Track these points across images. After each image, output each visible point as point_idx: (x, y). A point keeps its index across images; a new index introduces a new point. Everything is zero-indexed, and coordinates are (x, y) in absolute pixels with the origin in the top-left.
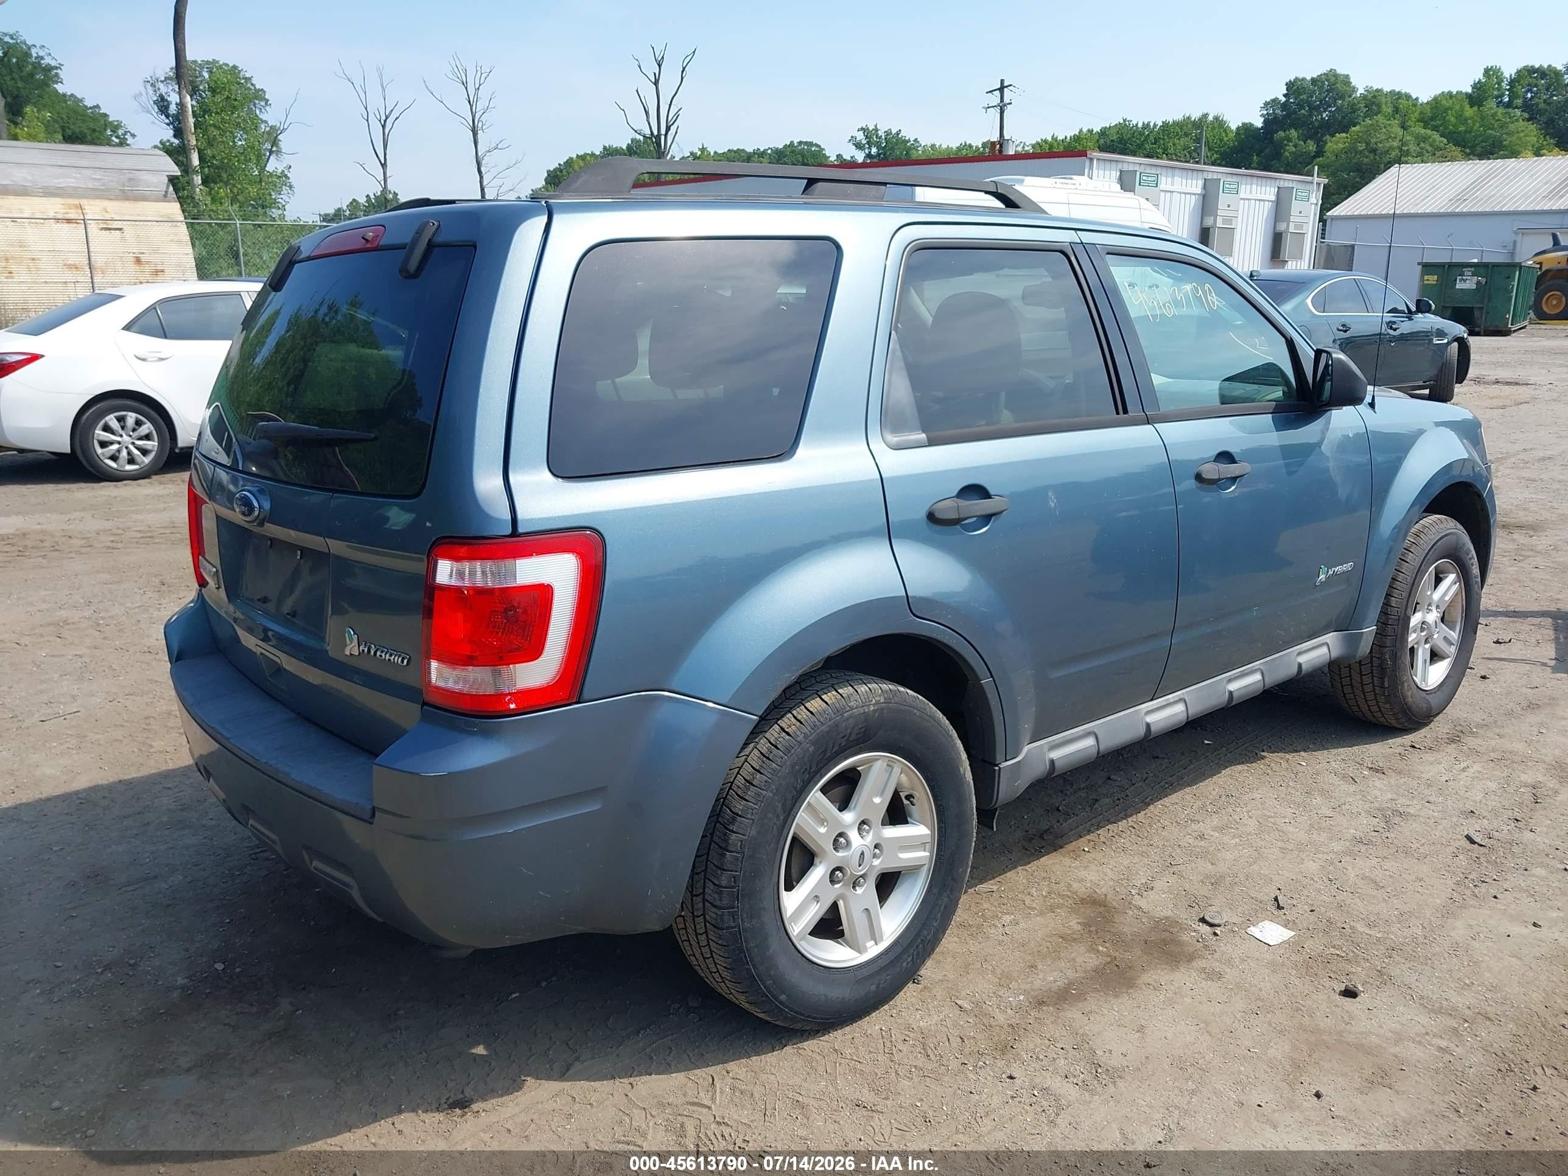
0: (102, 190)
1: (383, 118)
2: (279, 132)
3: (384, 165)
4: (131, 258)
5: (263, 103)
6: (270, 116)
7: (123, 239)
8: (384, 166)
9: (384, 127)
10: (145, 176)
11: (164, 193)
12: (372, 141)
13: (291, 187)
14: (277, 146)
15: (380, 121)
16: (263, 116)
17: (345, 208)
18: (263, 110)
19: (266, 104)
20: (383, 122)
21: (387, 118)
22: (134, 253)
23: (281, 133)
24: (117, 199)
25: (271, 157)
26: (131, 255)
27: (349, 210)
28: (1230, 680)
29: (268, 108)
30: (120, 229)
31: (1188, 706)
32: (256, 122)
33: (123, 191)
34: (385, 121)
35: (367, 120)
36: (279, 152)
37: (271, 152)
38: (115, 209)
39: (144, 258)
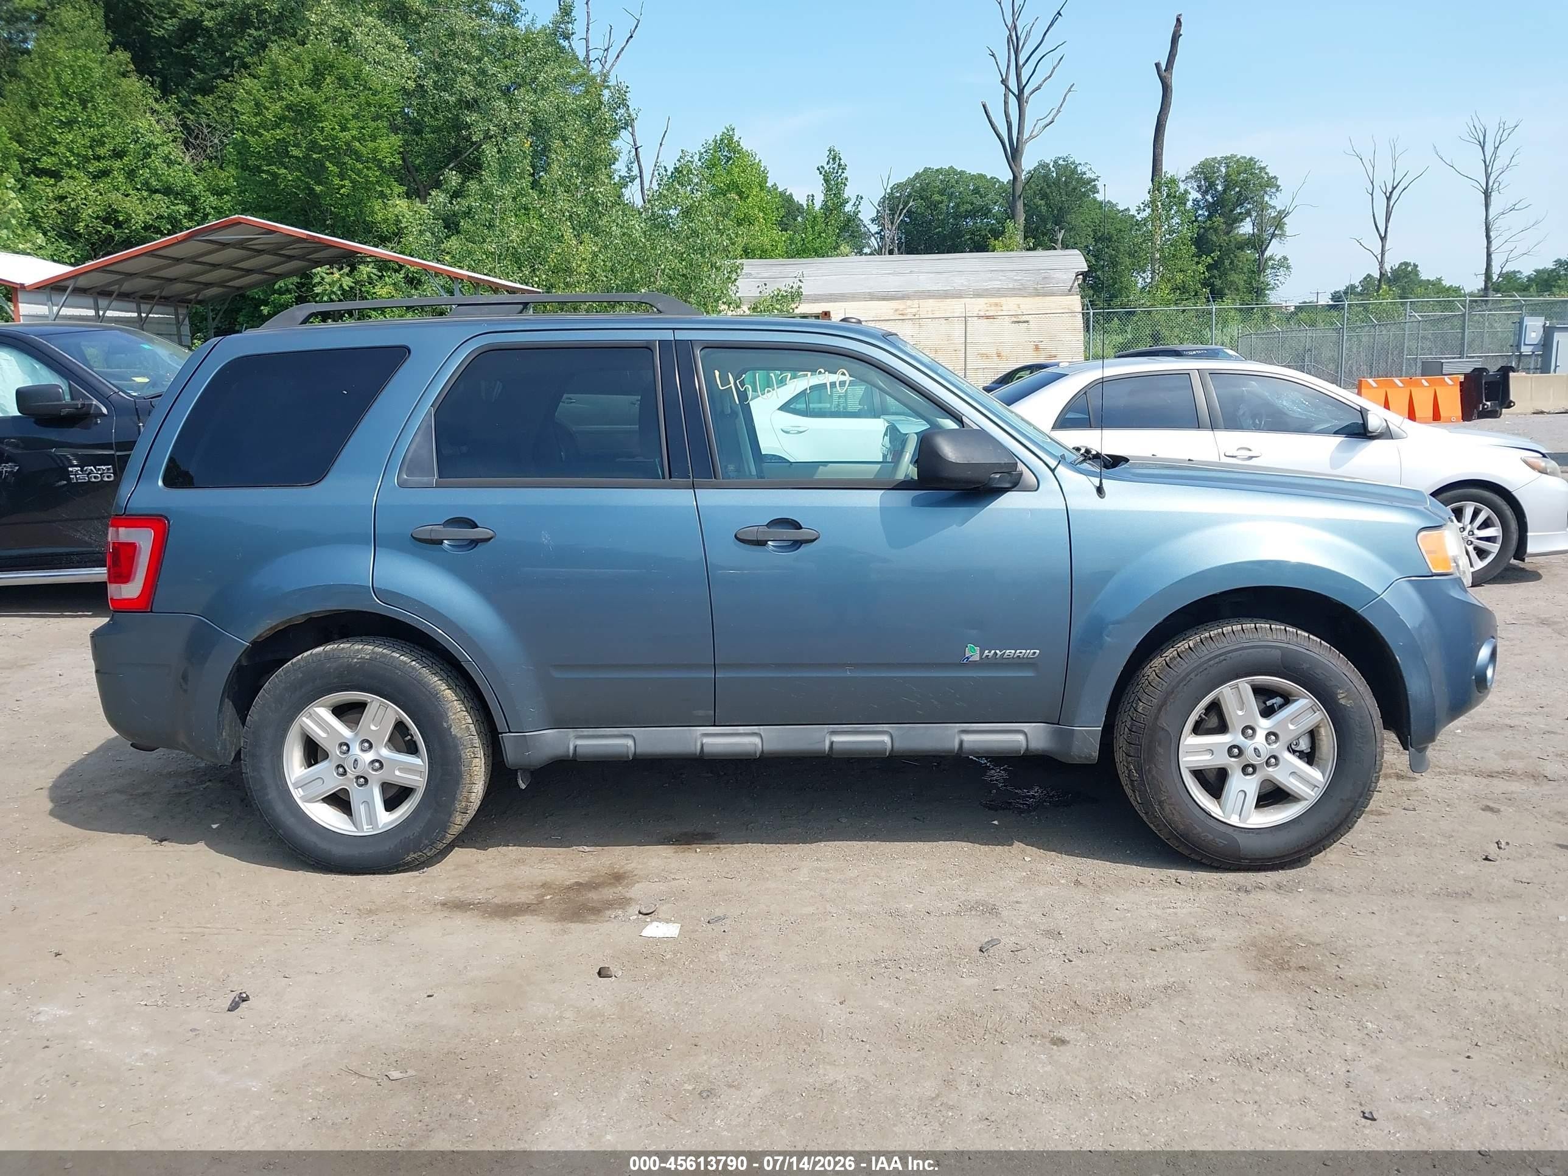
0: (1020, 289)
1: (1389, 189)
2: (1283, 216)
3: (1383, 239)
4: (1032, 346)
5: (1274, 190)
6: (1277, 202)
7: (1028, 329)
8: (1384, 241)
9: (1388, 199)
10: (1058, 275)
11: (1069, 288)
12: (1374, 215)
13: (1288, 268)
14: (1281, 229)
15: (1385, 194)
16: (1272, 203)
17: (1357, 284)
18: (1273, 197)
19: (1277, 190)
20: (1388, 194)
21: (1394, 188)
22: (1034, 342)
23: (1285, 216)
24: (1030, 295)
25: (1273, 240)
26: (1032, 343)
27: (1362, 286)
28: (834, 733)
29: (1278, 194)
30: (1027, 322)
31: (764, 740)
32: (1263, 207)
33: (1036, 289)
34: (1391, 193)
35: (1372, 195)
36: (1283, 235)
37: (1273, 236)
38: (1028, 305)
39: (1041, 346)
